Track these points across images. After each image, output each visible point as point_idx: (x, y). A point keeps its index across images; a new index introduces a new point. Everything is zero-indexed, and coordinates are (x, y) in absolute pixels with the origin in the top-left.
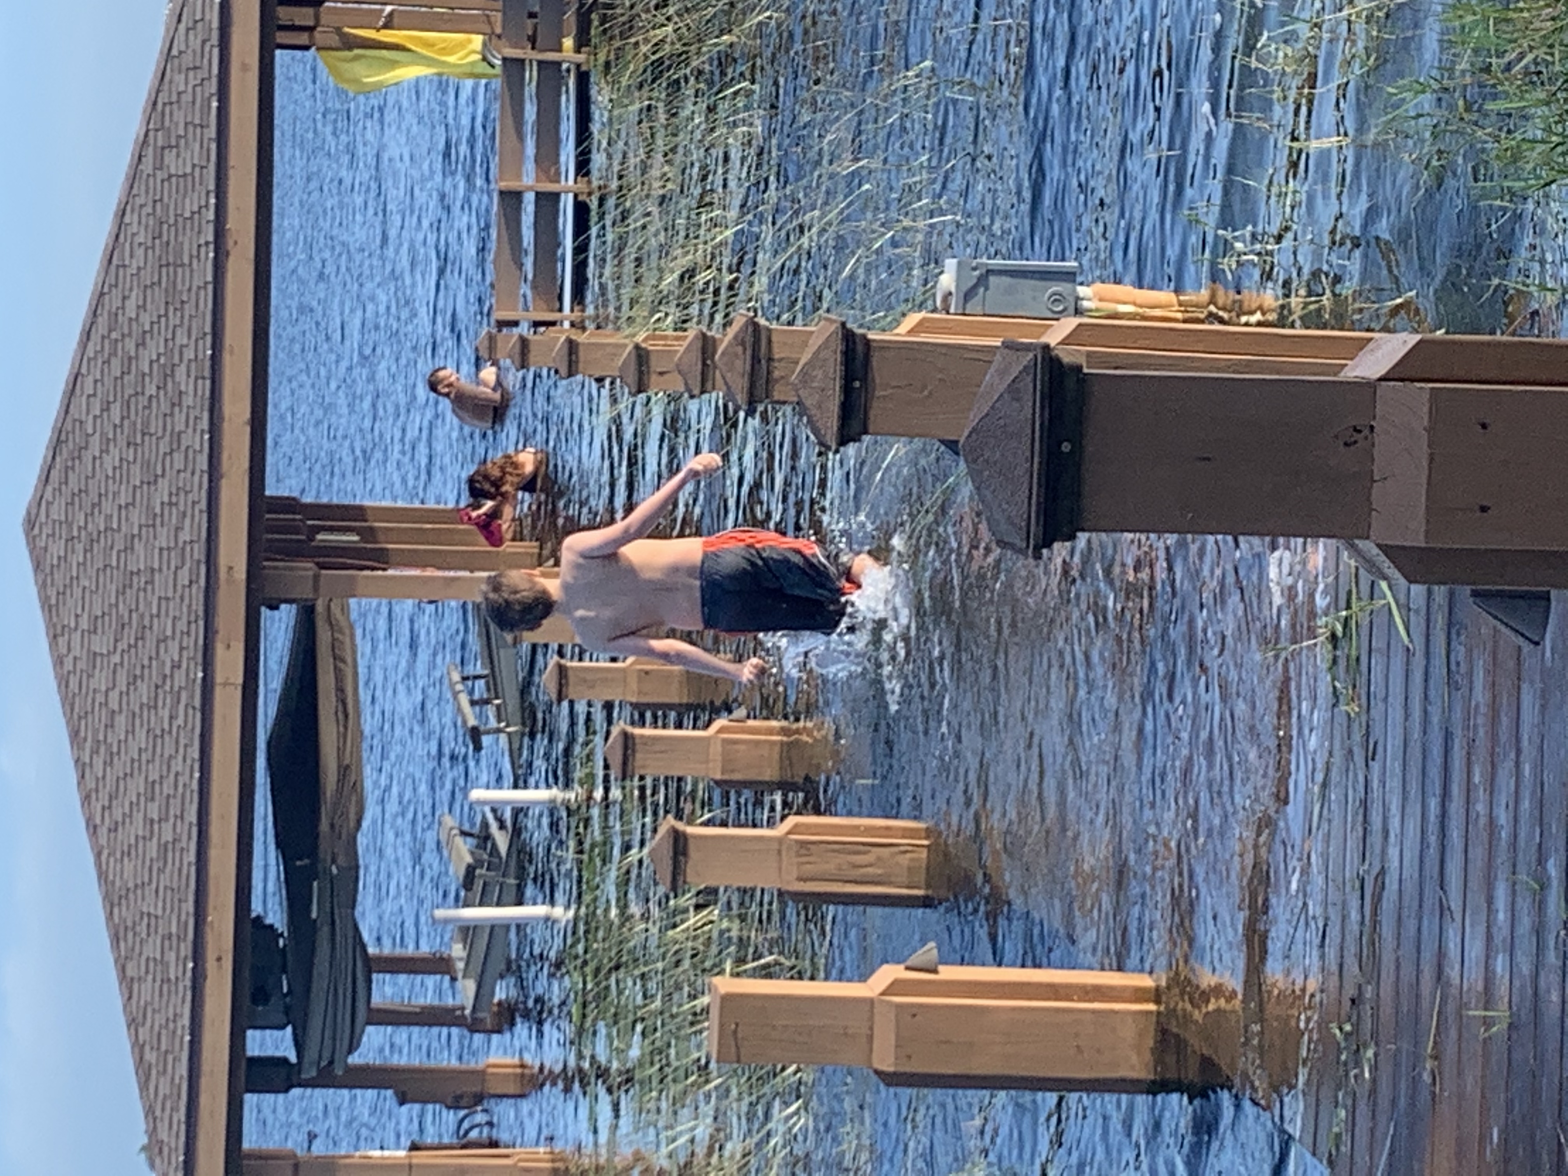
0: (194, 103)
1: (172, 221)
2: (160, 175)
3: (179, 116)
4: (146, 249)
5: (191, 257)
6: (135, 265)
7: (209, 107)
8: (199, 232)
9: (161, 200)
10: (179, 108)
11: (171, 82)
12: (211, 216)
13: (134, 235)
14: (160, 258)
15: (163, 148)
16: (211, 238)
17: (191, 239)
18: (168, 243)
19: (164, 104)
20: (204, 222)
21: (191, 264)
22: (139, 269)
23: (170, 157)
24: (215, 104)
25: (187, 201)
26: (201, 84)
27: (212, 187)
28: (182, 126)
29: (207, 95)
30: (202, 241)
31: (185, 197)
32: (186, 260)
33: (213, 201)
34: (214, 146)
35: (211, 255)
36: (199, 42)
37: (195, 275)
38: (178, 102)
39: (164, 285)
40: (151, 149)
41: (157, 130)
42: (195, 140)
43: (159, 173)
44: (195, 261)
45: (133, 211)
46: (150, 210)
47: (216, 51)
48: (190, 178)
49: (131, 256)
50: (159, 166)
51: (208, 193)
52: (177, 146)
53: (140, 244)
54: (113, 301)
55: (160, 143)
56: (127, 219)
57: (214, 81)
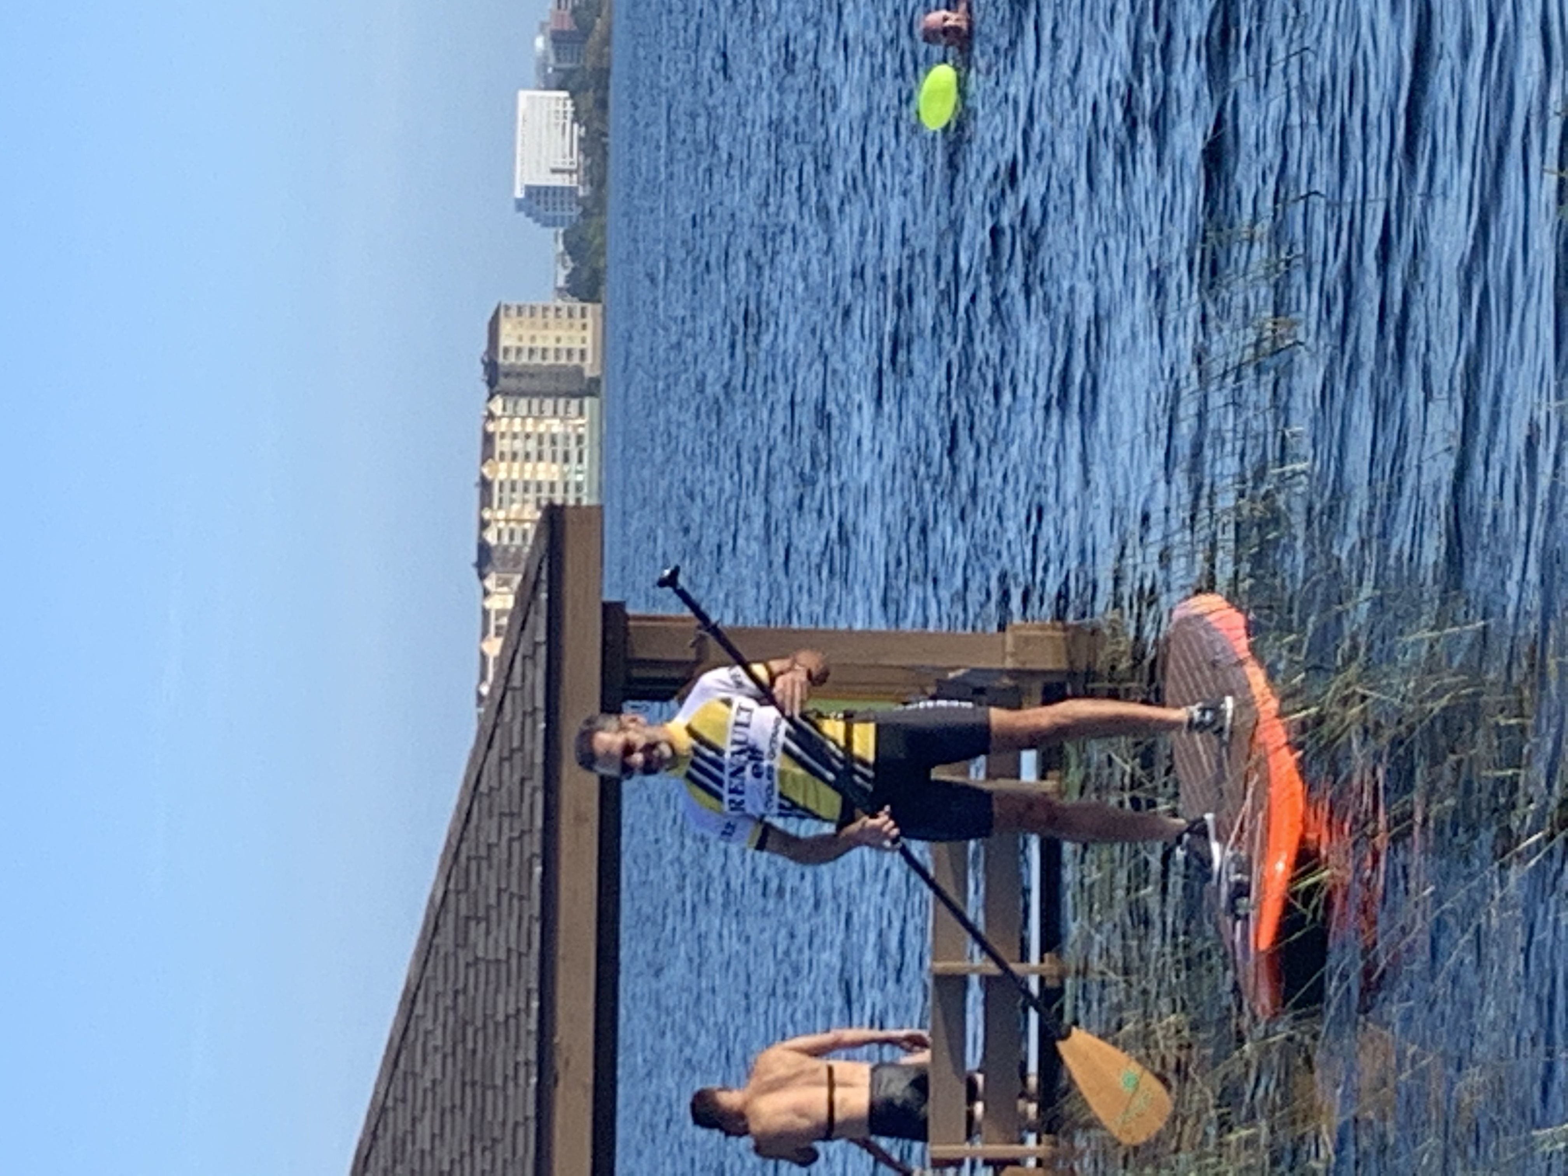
0: (509, 864)
1: (479, 1023)
2: (463, 957)
3: (490, 878)
4: (445, 1057)
5: (506, 1077)
6: (428, 1076)
7: (531, 874)
8: (517, 1048)
9: (465, 990)
10: (490, 867)
11: (478, 828)
12: (533, 1025)
13: (427, 1033)
14: (463, 1074)
15: (468, 918)
16: (532, 1056)
17: (505, 1053)
18: (474, 1052)
19: (469, 859)
20: (523, 1032)
21: (505, 1087)
22: (434, 1082)
23: (476, 932)
24: (538, 870)
25: (501, 999)
26: (520, 837)
27: (534, 985)
28: (493, 893)
29: (527, 855)
30: (521, 1058)
31: (497, 991)
32: (499, 1081)
33: (535, 1004)
34: (537, 928)
35: (534, 1080)
36: (516, 778)
37: (511, 1106)
38: (489, 857)
39: (468, 1110)
40: (451, 917)
41: (458, 892)
42: (510, 915)
43: (461, 954)
44: (511, 1084)
45: (426, 1000)
46: (449, 1002)
47: (539, 797)
48: (504, 968)
49: (424, 1061)
50: (462, 942)
51: (529, 992)
52: (487, 919)
53: (436, 1048)
54: (399, 1120)
55: (463, 912)
56: (419, 1010)
57: (537, 836)
